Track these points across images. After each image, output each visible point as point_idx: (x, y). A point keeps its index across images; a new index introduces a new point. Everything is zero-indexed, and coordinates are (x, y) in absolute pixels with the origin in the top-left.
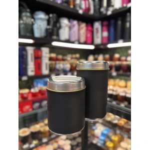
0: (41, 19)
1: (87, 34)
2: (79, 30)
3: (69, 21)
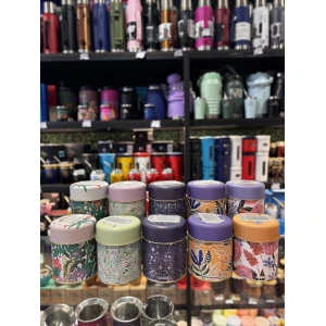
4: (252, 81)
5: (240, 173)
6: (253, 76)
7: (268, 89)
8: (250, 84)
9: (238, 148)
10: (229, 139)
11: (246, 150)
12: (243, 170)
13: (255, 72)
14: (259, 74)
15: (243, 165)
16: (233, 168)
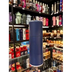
0: (29, 17)
1: (46, 22)
2: (43, 21)
3: (39, 17)
4: (28, 16)
5: (25, 37)
6: (28, 15)
7: (30, 19)
8: (27, 17)
9: (25, 31)
10: (22, 29)
11: (26, 32)
12: (26, 37)
13: (28, 14)
14: (29, 15)
15: (26, 36)
16: (23, 36)
